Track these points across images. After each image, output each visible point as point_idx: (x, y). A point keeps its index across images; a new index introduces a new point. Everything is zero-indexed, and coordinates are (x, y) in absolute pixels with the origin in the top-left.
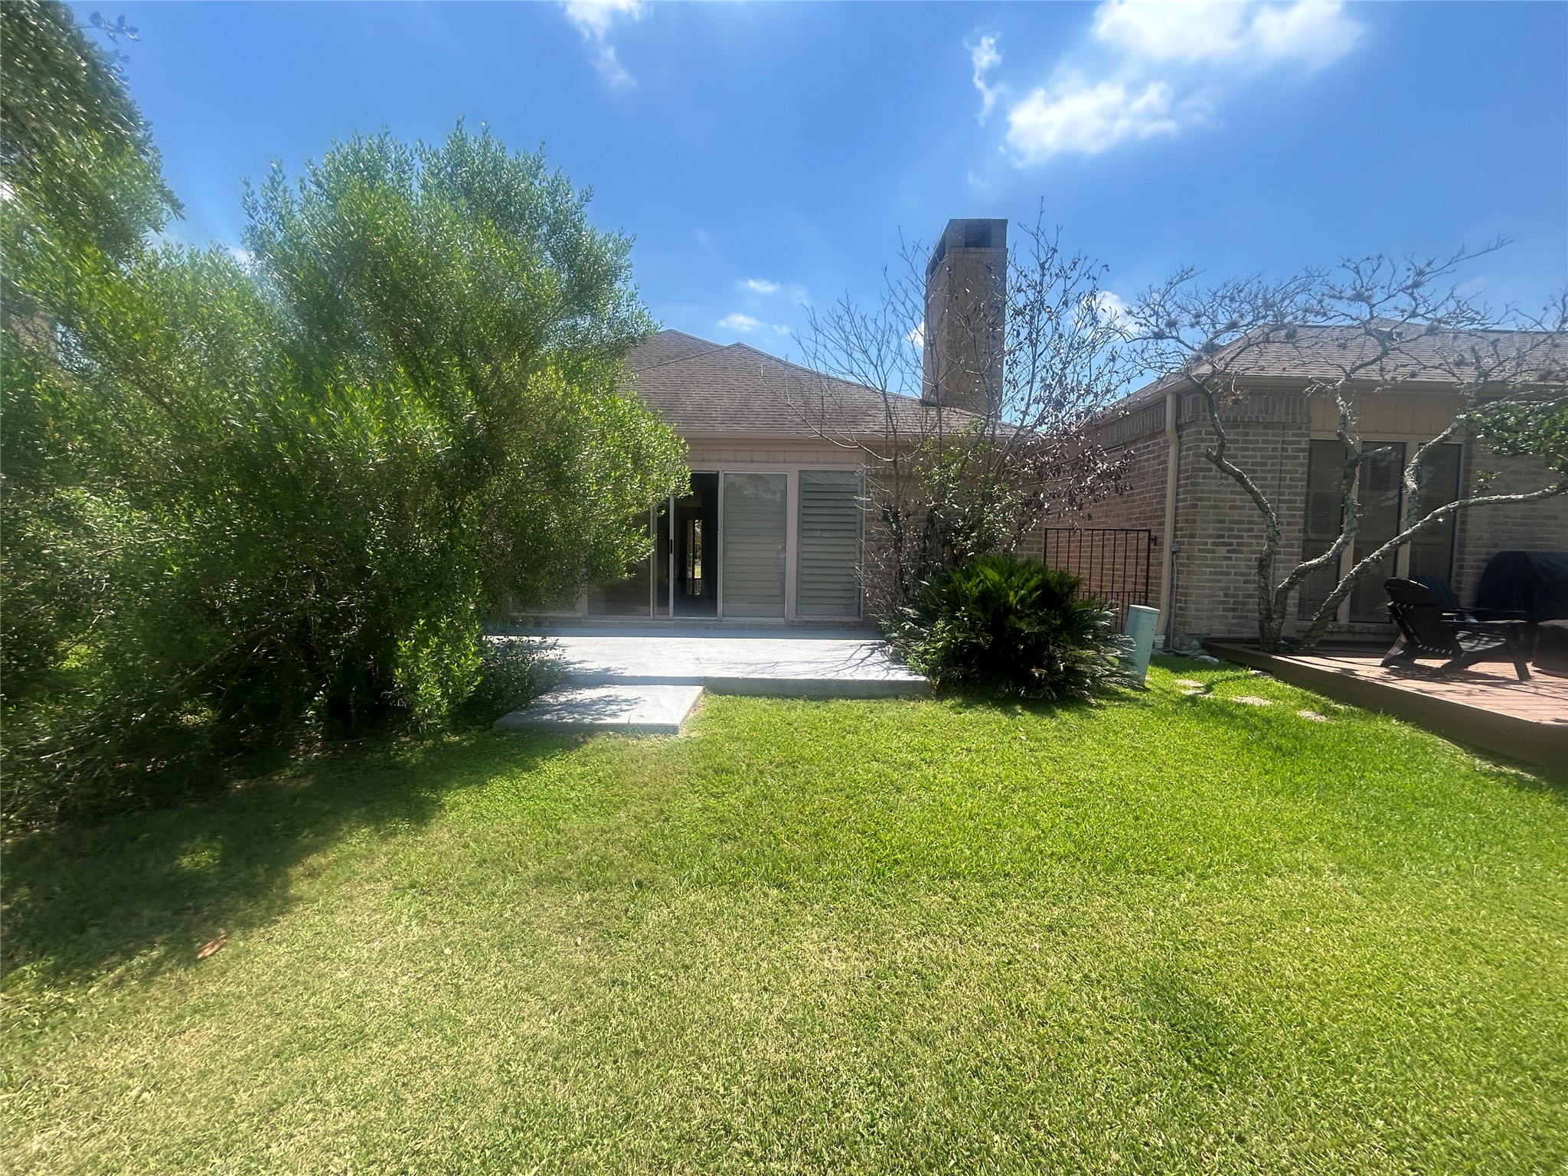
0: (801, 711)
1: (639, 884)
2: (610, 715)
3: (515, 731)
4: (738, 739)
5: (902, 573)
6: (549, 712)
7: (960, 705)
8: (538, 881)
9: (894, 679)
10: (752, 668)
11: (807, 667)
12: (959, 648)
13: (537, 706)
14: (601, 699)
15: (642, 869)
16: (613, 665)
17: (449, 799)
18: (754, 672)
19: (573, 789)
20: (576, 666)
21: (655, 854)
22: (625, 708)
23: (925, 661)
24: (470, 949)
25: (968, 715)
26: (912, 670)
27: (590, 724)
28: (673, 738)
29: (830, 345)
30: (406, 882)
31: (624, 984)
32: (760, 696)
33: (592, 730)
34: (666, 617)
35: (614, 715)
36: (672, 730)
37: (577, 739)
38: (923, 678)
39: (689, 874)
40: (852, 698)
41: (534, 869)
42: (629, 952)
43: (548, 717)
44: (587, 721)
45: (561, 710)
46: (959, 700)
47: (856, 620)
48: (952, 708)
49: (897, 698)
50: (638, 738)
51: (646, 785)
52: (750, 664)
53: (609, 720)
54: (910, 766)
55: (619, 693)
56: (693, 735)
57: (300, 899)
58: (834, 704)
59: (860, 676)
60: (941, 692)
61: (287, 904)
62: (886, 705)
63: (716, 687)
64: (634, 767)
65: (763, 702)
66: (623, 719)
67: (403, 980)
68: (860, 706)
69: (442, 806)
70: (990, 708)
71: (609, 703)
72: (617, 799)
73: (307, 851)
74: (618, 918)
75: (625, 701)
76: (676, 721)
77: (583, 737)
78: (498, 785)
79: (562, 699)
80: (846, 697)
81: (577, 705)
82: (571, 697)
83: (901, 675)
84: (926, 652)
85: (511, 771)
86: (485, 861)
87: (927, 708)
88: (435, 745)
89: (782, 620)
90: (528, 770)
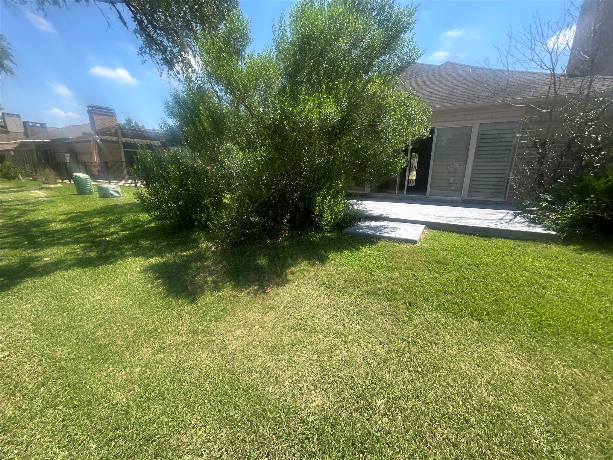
0: (476, 241)
1: (410, 303)
2: (386, 233)
3: (350, 235)
4: (447, 250)
6: (363, 229)
7: (581, 250)
8: (368, 293)
9: (533, 231)
10: (449, 219)
11: (478, 221)
12: (584, 218)
13: (357, 226)
14: (381, 226)
15: (409, 297)
16: (384, 213)
17: (331, 256)
18: (450, 221)
19: (375, 259)
20: (369, 212)
21: (415, 292)
22: (392, 230)
23: (557, 224)
24: (346, 311)
25: (585, 255)
26: (546, 227)
27: (379, 236)
28: (415, 245)
29: (519, 45)
30: (322, 282)
31: (408, 342)
32: (453, 232)
33: (380, 238)
34: (402, 195)
35: (388, 233)
36: (415, 242)
37: (374, 241)
38: (554, 233)
39: (432, 305)
40: (505, 238)
41: (365, 288)
42: (408, 330)
43: (362, 231)
44: (378, 234)
45: (366, 228)
46: (580, 247)
47: (502, 200)
48: (574, 250)
49: (534, 241)
50: (399, 243)
51: (406, 263)
52: (448, 217)
53: (386, 235)
54: (550, 277)
55: (388, 225)
56: (424, 245)
57: (291, 280)
58: (496, 241)
59: (510, 227)
60: (566, 241)
61: (286, 281)
62: (527, 244)
63: (431, 226)
64: (399, 255)
65: (455, 235)
66: (393, 235)
67: (326, 316)
68: (512, 243)
69: (329, 258)
70: (603, 253)
71: (385, 228)
72: (394, 266)
73: (290, 266)
74: (402, 315)
75: (392, 228)
76: (417, 239)
77: (376, 240)
78: (347, 253)
79: (366, 224)
80: (501, 237)
81: (375, 228)
82: (369, 224)
83: (539, 230)
84: (558, 219)
85: (351, 250)
86: (347, 281)
87: (555, 249)
88: (323, 236)
89: (460, 199)
90: (357, 250)
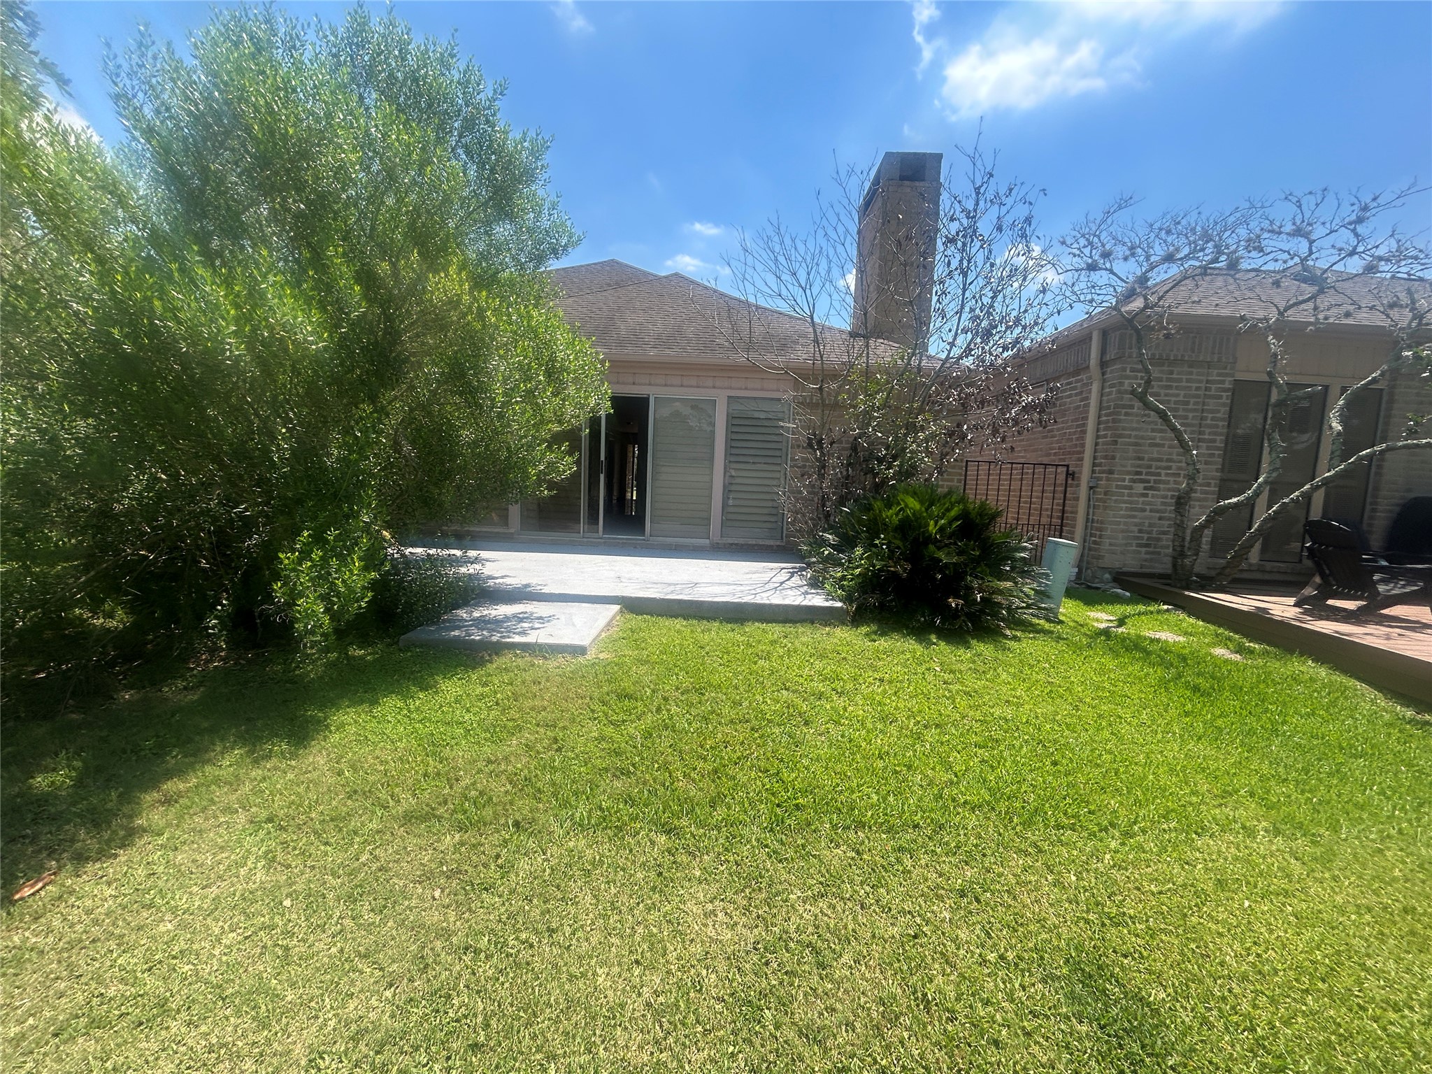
0: (716, 634)
1: (517, 824)
2: (519, 634)
3: (421, 646)
4: (647, 662)
5: (823, 500)
6: (459, 628)
7: (875, 633)
8: (409, 818)
9: (810, 604)
10: (672, 588)
11: (725, 589)
12: (877, 574)
13: (449, 621)
14: (515, 616)
15: (523, 807)
16: (533, 581)
17: (337, 718)
18: (672, 592)
19: (468, 711)
20: (497, 581)
21: (539, 790)
22: (537, 625)
23: (842, 587)
24: (313, 901)
25: (883, 643)
26: (830, 596)
27: (498, 642)
28: (581, 659)
30: (264, 814)
31: (477, 952)
32: (676, 617)
33: (498, 649)
34: (595, 535)
35: (523, 633)
36: (582, 650)
37: (482, 657)
38: (839, 604)
39: (572, 815)
40: (768, 621)
41: (408, 802)
42: (493, 905)
43: (456, 633)
44: (494, 639)
45: (471, 625)
46: (874, 628)
47: (778, 543)
48: (867, 635)
49: (813, 623)
50: (545, 658)
51: (545, 709)
52: (670, 585)
53: (517, 639)
54: (820, 696)
55: (535, 610)
56: (602, 656)
57: (145, 831)
58: (753, 628)
59: (776, 600)
60: (857, 618)
61: (129, 836)
62: (801, 630)
63: (633, 606)
64: (535, 688)
65: (679, 623)
66: (531, 638)
67: (230, 938)
68: (776, 630)
69: (327, 726)
70: (904, 636)
71: (521, 620)
72: (511, 724)
73: (169, 775)
74: (486, 866)
75: (541, 618)
76: (585, 642)
77: (490, 655)
78: (390, 705)
79: (476, 614)
80: (762, 621)
81: (489, 622)
82: (486, 612)
83: (818, 600)
84: (843, 578)
85: (408, 690)
86: (355, 792)
87: (842, 635)
88: (338, 658)
89: (707, 541)
90: (424, 688)
